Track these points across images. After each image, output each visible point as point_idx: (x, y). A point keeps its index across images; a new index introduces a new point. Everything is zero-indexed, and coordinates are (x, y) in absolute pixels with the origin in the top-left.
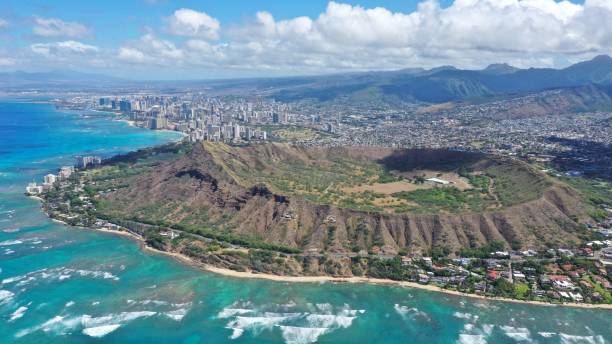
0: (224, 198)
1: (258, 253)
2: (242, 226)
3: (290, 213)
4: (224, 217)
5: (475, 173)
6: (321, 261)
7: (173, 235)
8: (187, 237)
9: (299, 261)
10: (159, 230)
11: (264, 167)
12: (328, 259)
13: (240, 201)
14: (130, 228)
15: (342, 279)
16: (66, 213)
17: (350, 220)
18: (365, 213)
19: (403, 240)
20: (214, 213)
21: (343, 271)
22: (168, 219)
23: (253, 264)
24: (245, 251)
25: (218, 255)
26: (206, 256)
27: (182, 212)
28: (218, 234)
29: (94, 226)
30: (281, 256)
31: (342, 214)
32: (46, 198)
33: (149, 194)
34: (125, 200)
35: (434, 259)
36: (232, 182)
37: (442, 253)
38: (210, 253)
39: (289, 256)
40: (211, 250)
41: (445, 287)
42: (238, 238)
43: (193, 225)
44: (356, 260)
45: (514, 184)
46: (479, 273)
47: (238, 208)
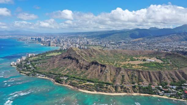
0: (81, 66)
1: (98, 85)
2: (90, 75)
3: (107, 70)
4: (82, 72)
5: (162, 58)
6: (122, 87)
7: (65, 78)
8: (70, 79)
9: (113, 87)
10: (60, 77)
11: (92, 56)
12: (124, 87)
13: (88, 67)
14: (49, 76)
15: (130, 94)
16: (25, 71)
17: (129, 73)
18: (134, 70)
19: (149, 80)
20: (78, 71)
21: (130, 91)
22: (62, 73)
23: (97, 89)
24: (93, 84)
25: (83, 86)
26: (78, 86)
27: (67, 70)
28: (82, 78)
29: (35, 76)
30: (106, 86)
31: (126, 71)
32: (18, 66)
33: (54, 65)
34: (46, 67)
35: (163, 86)
36: (84, 60)
37: (165, 84)
38: (80, 85)
39: (109, 85)
40: (80, 84)
41: (170, 97)
42: (89, 79)
43: (71, 75)
44: (134, 87)
45: (178, 61)
46: (181, 92)
47: (87, 69)
